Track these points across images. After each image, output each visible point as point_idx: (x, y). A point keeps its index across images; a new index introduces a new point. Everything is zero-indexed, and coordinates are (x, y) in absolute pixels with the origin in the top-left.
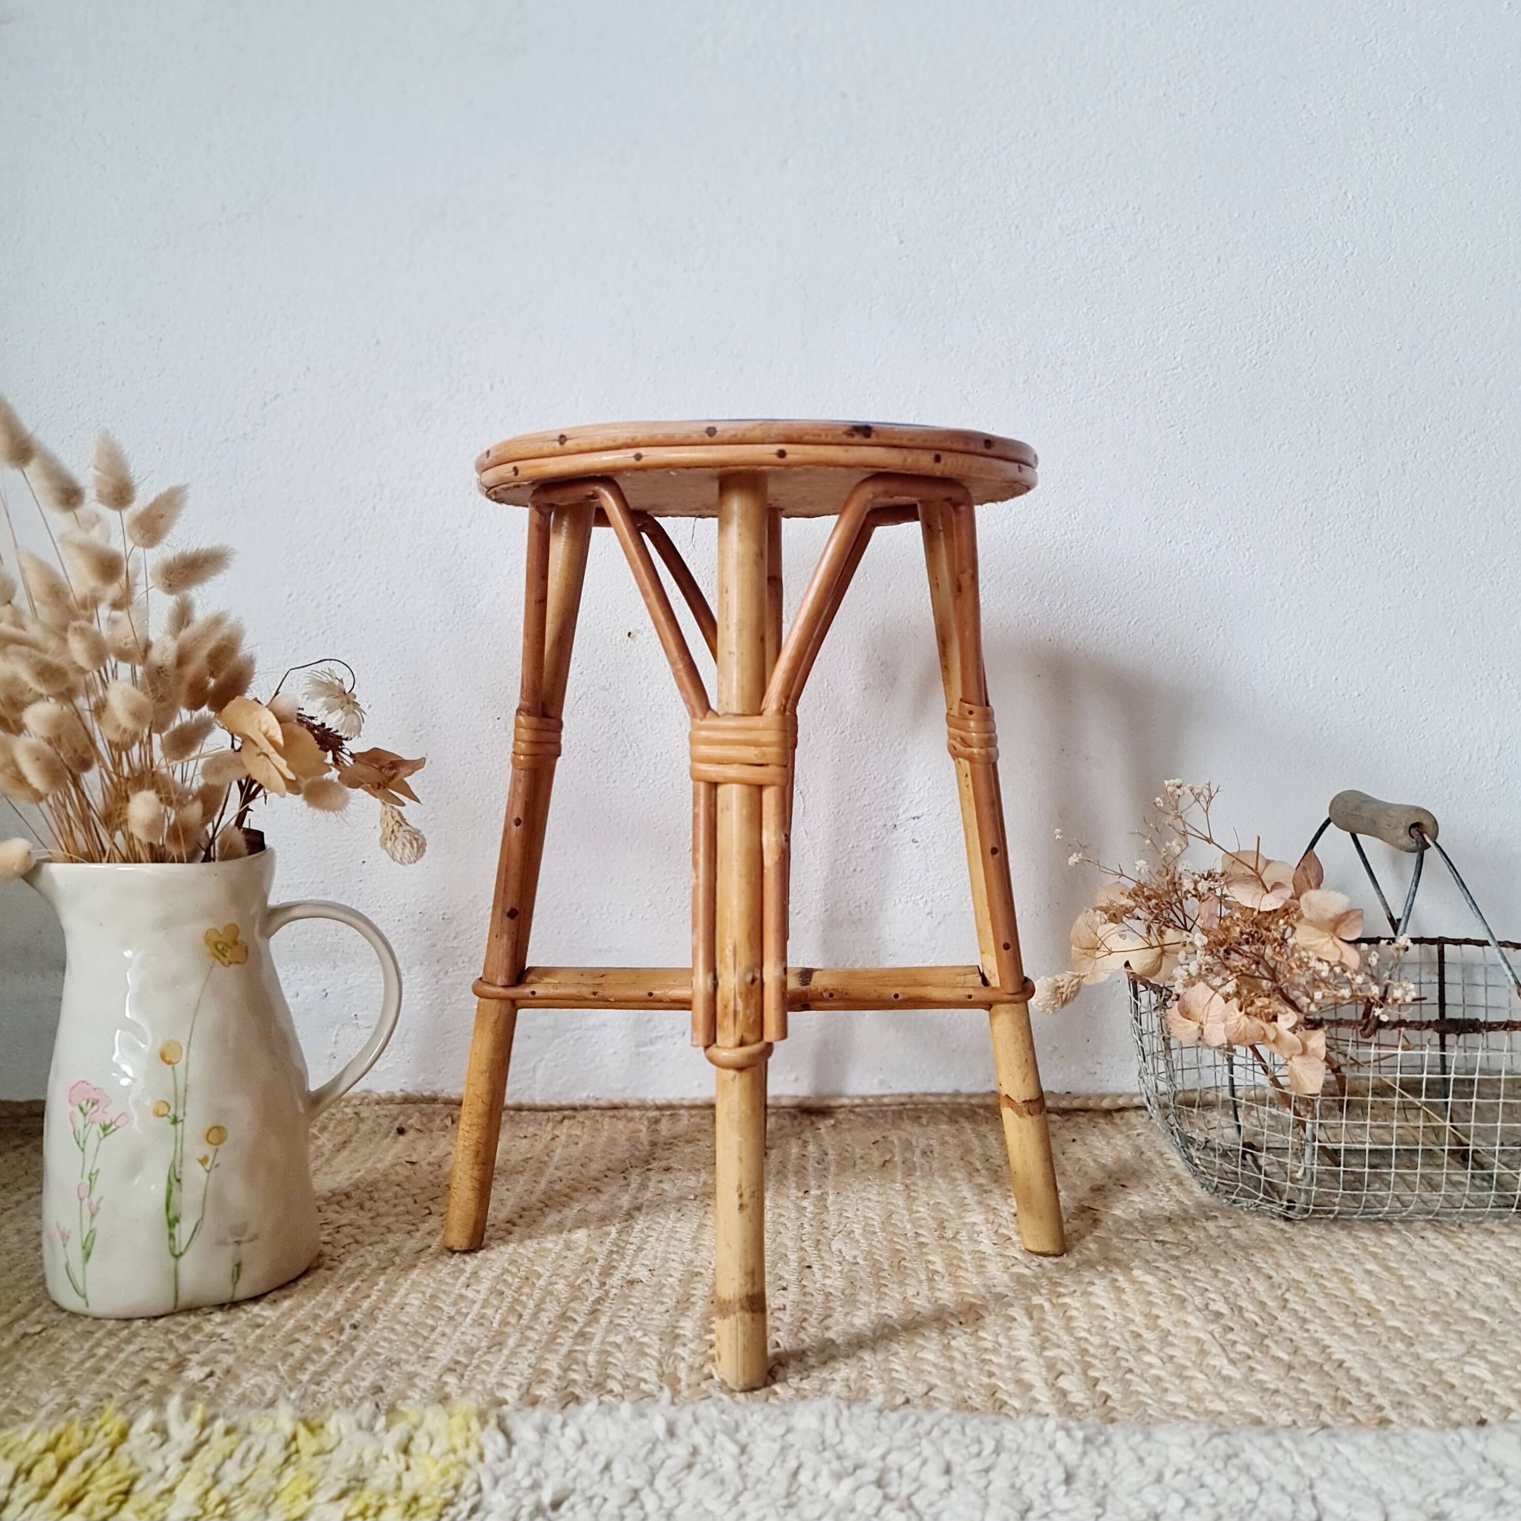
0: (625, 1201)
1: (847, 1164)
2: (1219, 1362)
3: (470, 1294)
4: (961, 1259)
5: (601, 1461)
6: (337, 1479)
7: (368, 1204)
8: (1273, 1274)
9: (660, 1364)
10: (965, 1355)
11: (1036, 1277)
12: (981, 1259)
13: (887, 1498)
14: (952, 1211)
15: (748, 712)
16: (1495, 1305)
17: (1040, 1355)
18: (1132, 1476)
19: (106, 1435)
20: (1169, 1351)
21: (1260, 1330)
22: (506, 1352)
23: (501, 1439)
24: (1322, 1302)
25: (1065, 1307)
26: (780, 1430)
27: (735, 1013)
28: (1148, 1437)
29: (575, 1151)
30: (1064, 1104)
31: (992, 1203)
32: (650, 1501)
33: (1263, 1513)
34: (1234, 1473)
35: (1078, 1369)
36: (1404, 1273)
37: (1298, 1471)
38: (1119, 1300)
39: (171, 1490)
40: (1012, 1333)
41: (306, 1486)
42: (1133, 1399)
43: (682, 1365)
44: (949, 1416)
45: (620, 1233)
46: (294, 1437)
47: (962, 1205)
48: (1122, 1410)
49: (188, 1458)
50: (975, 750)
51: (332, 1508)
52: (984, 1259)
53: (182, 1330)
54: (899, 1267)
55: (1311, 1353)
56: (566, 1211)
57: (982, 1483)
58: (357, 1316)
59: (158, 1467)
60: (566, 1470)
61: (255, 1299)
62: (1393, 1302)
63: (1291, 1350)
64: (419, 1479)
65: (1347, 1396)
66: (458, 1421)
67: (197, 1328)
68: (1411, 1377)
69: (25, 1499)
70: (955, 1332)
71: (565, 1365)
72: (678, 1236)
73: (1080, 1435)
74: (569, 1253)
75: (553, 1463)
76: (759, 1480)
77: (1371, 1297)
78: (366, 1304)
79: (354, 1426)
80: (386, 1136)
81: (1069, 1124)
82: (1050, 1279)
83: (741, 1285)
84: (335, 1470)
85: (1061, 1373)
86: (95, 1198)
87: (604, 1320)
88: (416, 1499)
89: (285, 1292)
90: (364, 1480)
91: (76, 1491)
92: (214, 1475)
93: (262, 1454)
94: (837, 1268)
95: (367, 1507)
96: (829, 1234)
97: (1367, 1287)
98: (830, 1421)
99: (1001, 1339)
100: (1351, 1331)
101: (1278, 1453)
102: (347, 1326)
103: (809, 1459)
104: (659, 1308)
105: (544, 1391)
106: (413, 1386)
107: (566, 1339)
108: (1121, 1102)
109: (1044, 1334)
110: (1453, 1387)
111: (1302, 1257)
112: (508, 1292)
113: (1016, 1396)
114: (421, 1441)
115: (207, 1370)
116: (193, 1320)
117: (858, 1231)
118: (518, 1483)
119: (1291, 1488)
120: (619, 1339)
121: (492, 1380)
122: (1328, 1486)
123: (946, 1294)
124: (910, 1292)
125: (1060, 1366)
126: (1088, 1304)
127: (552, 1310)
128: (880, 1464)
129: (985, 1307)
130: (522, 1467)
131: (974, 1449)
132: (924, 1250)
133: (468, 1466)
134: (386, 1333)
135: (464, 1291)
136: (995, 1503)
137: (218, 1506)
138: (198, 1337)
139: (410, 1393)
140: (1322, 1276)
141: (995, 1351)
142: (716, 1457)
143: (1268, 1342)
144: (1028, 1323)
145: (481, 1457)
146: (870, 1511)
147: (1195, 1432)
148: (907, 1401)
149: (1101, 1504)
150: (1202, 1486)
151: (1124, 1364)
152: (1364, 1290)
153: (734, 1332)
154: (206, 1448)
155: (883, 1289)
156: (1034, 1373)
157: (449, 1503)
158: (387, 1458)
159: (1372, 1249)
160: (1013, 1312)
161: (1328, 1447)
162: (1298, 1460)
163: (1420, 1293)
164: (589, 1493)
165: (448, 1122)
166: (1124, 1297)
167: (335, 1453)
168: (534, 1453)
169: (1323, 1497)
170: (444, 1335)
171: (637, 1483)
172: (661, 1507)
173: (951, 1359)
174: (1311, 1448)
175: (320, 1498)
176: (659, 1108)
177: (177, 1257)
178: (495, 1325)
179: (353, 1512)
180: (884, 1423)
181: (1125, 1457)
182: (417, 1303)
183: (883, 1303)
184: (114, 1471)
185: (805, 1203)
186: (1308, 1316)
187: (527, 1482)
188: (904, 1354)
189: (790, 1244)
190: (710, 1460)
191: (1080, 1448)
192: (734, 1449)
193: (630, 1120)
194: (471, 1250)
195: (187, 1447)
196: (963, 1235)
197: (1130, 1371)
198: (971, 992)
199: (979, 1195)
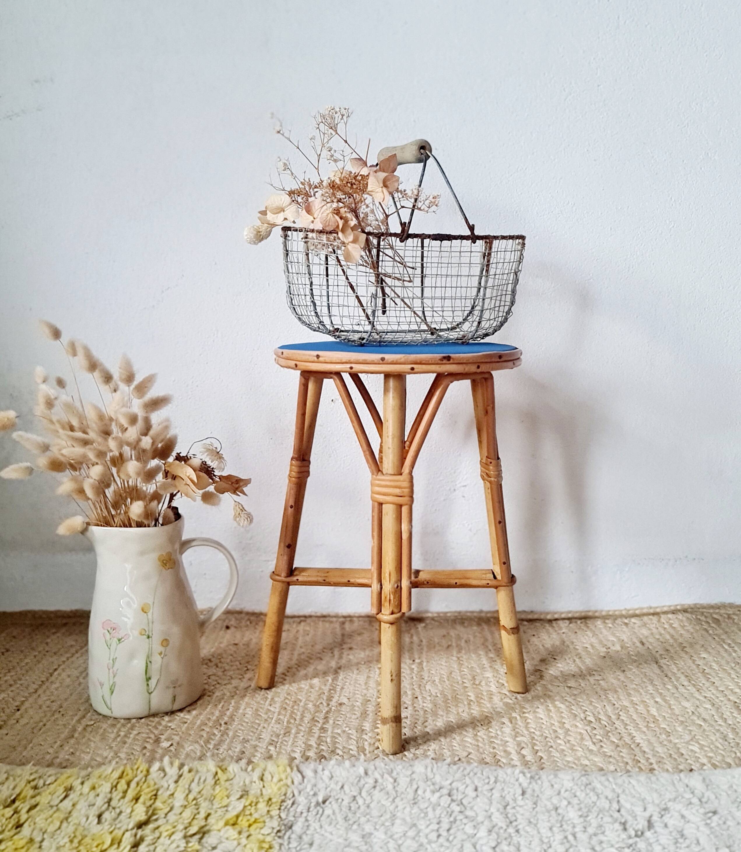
0: (333, 664)
1: (431, 646)
2: (589, 743)
3: (272, 709)
4: (482, 694)
5: (340, 785)
6: (238, 791)
7: (219, 665)
8: (616, 703)
9: (357, 743)
10: (483, 739)
11: (514, 704)
12: (491, 694)
13: (453, 800)
14: (478, 671)
15: (396, 473)
16: (707, 717)
17: (514, 740)
18: (549, 792)
19: (142, 772)
20: (568, 738)
21: (607, 728)
22: (292, 736)
23: (299, 775)
24: (635, 717)
25: (526, 718)
26: (409, 773)
27: (390, 600)
28: (556, 776)
29: (308, 638)
30: (530, 617)
31: (496, 667)
32: (360, 801)
33: (598, 807)
34: (588, 791)
35: (530, 746)
36: (672, 703)
37: (613, 790)
38: (549, 715)
39: (172, 795)
40: (503, 729)
41: (226, 793)
42: (552, 759)
43: (366, 743)
44: (477, 767)
45: (333, 680)
46: (216, 773)
47: (483, 668)
48: (547, 763)
49: (176, 782)
50: (492, 479)
51: (237, 802)
52: (492, 694)
53: (153, 724)
54: (455, 698)
55: (627, 739)
56: (308, 669)
57: (490, 794)
58: (226, 719)
59: (166, 785)
60: (326, 788)
61: (181, 710)
62: (664, 716)
63: (619, 738)
64: (270, 791)
65: (639, 759)
66: (281, 768)
67: (160, 724)
68: (666, 750)
69: (118, 797)
70: (479, 729)
71: (318, 743)
72: (359, 682)
73: (529, 775)
74: (312, 690)
75: (321, 785)
76: (402, 793)
77: (656, 714)
78: (228, 713)
79: (240, 770)
80: (221, 630)
81: (532, 626)
82: (520, 705)
83: (391, 712)
84: (236, 788)
85: (523, 748)
86: (115, 669)
87: (331, 722)
88: (270, 799)
89: (193, 707)
90: (247, 791)
91: (137, 794)
92: (189, 789)
93: (205, 781)
94: (429, 698)
95: (252, 802)
96: (425, 682)
97: (655, 710)
98: (429, 769)
99: (499, 732)
100: (645, 729)
101: (606, 783)
102: (223, 723)
103: (421, 784)
104: (354, 717)
105: (311, 754)
106: (257, 751)
107: (316, 730)
108: (556, 616)
109: (517, 730)
110: (682, 754)
111: (629, 695)
112: (288, 708)
113: (504, 757)
114: (267, 777)
115: (170, 743)
116: (156, 719)
117: (437, 681)
118: (308, 793)
119: (610, 797)
120: (339, 731)
121: (289, 749)
122: (625, 797)
123: (476, 712)
124: (460, 710)
125: (523, 745)
126: (536, 717)
127: (308, 717)
128: (449, 787)
129: (492, 718)
130: (309, 787)
131: (487, 781)
132: (467, 690)
133: (288, 786)
134: (240, 727)
135: (269, 707)
136: (494, 803)
137: (193, 801)
138: (160, 728)
139: (256, 754)
140: (637, 704)
141: (496, 738)
142: (384, 783)
143: (610, 734)
144: (510, 725)
145: (293, 783)
146: (446, 805)
147: (575, 775)
148: (460, 760)
149: (535, 803)
150: (575, 796)
151: (549, 744)
152: (654, 711)
153: (389, 730)
154: (182, 778)
155: (449, 709)
156: (512, 748)
157: (283, 801)
158: (255, 782)
159: (660, 691)
160: (504, 720)
161: (627, 782)
162: (614, 786)
163: (677, 712)
164: (336, 797)
165: (248, 623)
166: (551, 714)
167: (234, 780)
168: (313, 781)
169: (622, 801)
170: (264, 728)
171: (355, 794)
172: (365, 803)
173: (478, 741)
174: (620, 781)
175: (233, 798)
176: (345, 617)
177: (150, 693)
178: (285, 723)
179: (247, 804)
180: (451, 770)
181: (546, 784)
182: (250, 713)
183: (449, 716)
184: (149, 787)
185: (413, 666)
186: (628, 722)
187: (312, 793)
188: (458, 738)
189: (408, 687)
190: (382, 785)
191: (528, 781)
192: (392, 780)
193: (331, 622)
194: (269, 688)
195: (175, 778)
196: (483, 683)
197: (552, 747)
198: (489, 581)
199: (490, 663)
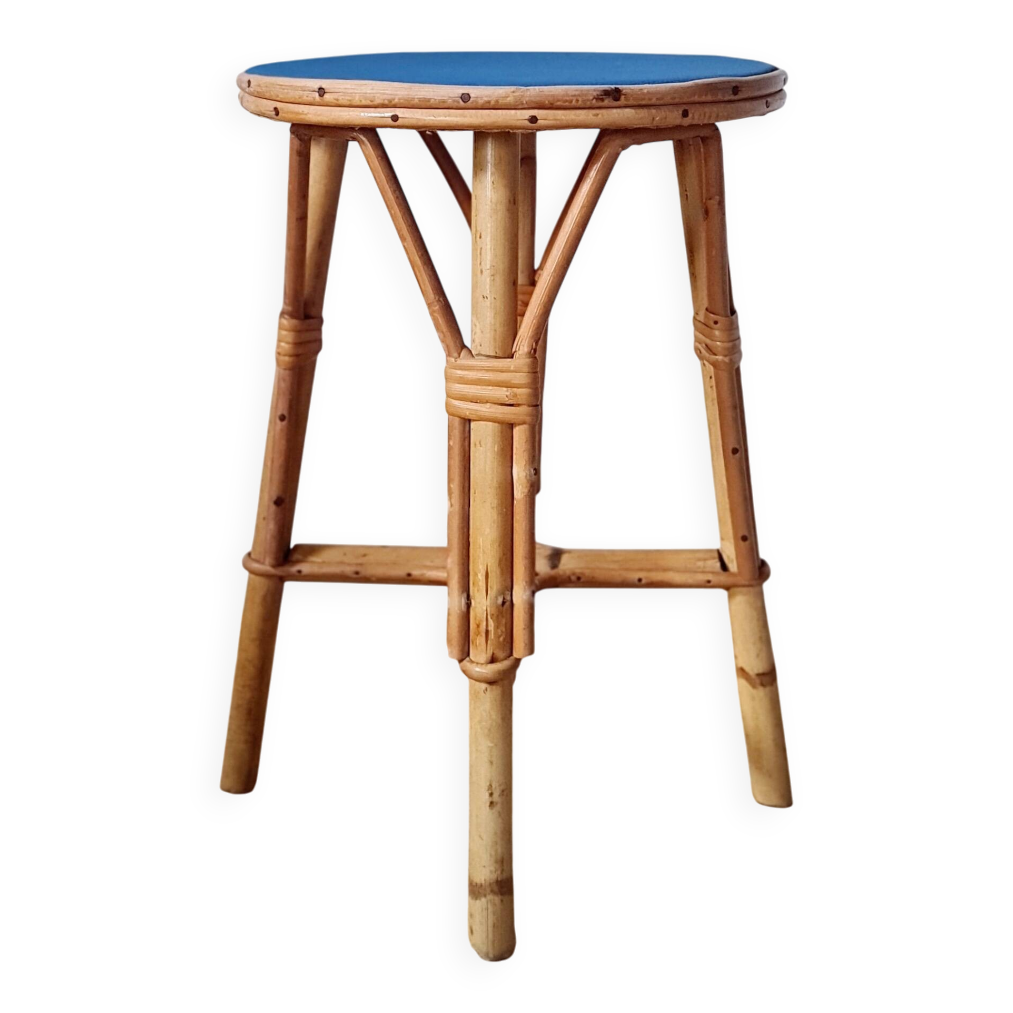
15: (500, 354)
27: (487, 632)
50: (720, 358)
83: (491, 872)
153: (485, 913)
198: (710, 577)
